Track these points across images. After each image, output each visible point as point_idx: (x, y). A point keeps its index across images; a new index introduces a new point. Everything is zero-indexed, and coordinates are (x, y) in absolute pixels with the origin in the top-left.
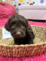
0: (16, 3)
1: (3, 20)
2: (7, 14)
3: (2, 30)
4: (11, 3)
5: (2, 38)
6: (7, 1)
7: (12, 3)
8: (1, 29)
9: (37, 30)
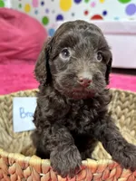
0: (47, 11)
1: (6, 66)
2: (21, 48)
3: (12, 102)
4: (31, 13)
5: (10, 130)
6: (20, 6)
7: (36, 12)
8: (9, 101)
9: (123, 103)
